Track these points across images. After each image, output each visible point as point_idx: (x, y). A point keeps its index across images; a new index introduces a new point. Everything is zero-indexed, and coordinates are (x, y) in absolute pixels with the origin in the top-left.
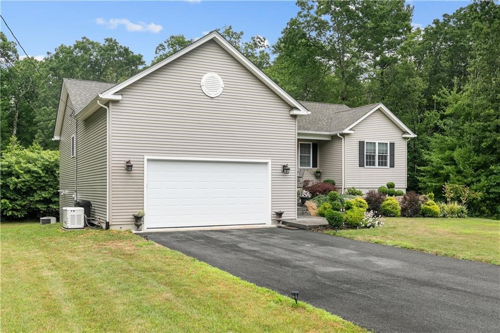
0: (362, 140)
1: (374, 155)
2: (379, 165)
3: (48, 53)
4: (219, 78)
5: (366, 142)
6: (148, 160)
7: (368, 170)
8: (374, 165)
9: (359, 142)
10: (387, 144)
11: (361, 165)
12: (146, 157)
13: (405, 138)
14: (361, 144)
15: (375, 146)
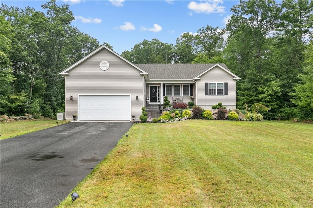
0: (207, 82)
1: (215, 89)
2: (217, 94)
3: (132, 48)
4: (107, 62)
5: (210, 83)
6: (79, 95)
7: (210, 97)
8: (215, 94)
9: (206, 83)
10: (223, 83)
11: (207, 94)
12: (78, 94)
13: (235, 80)
14: (207, 84)
15: (215, 85)
